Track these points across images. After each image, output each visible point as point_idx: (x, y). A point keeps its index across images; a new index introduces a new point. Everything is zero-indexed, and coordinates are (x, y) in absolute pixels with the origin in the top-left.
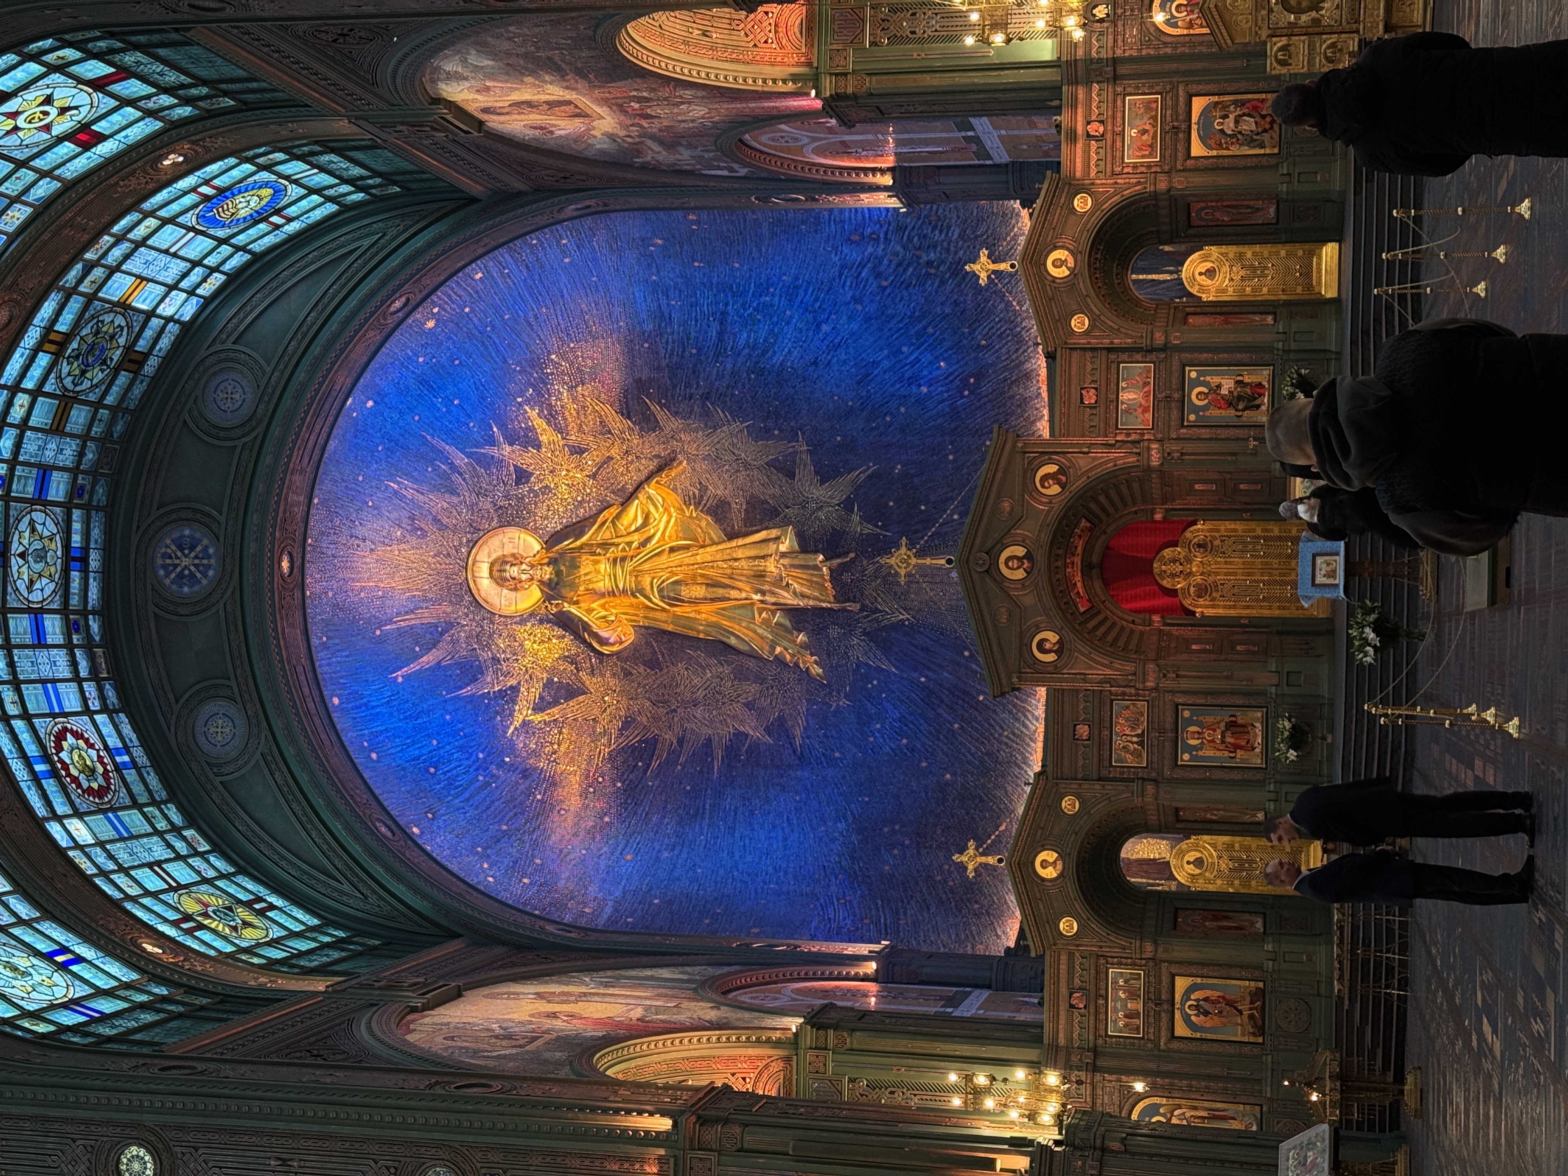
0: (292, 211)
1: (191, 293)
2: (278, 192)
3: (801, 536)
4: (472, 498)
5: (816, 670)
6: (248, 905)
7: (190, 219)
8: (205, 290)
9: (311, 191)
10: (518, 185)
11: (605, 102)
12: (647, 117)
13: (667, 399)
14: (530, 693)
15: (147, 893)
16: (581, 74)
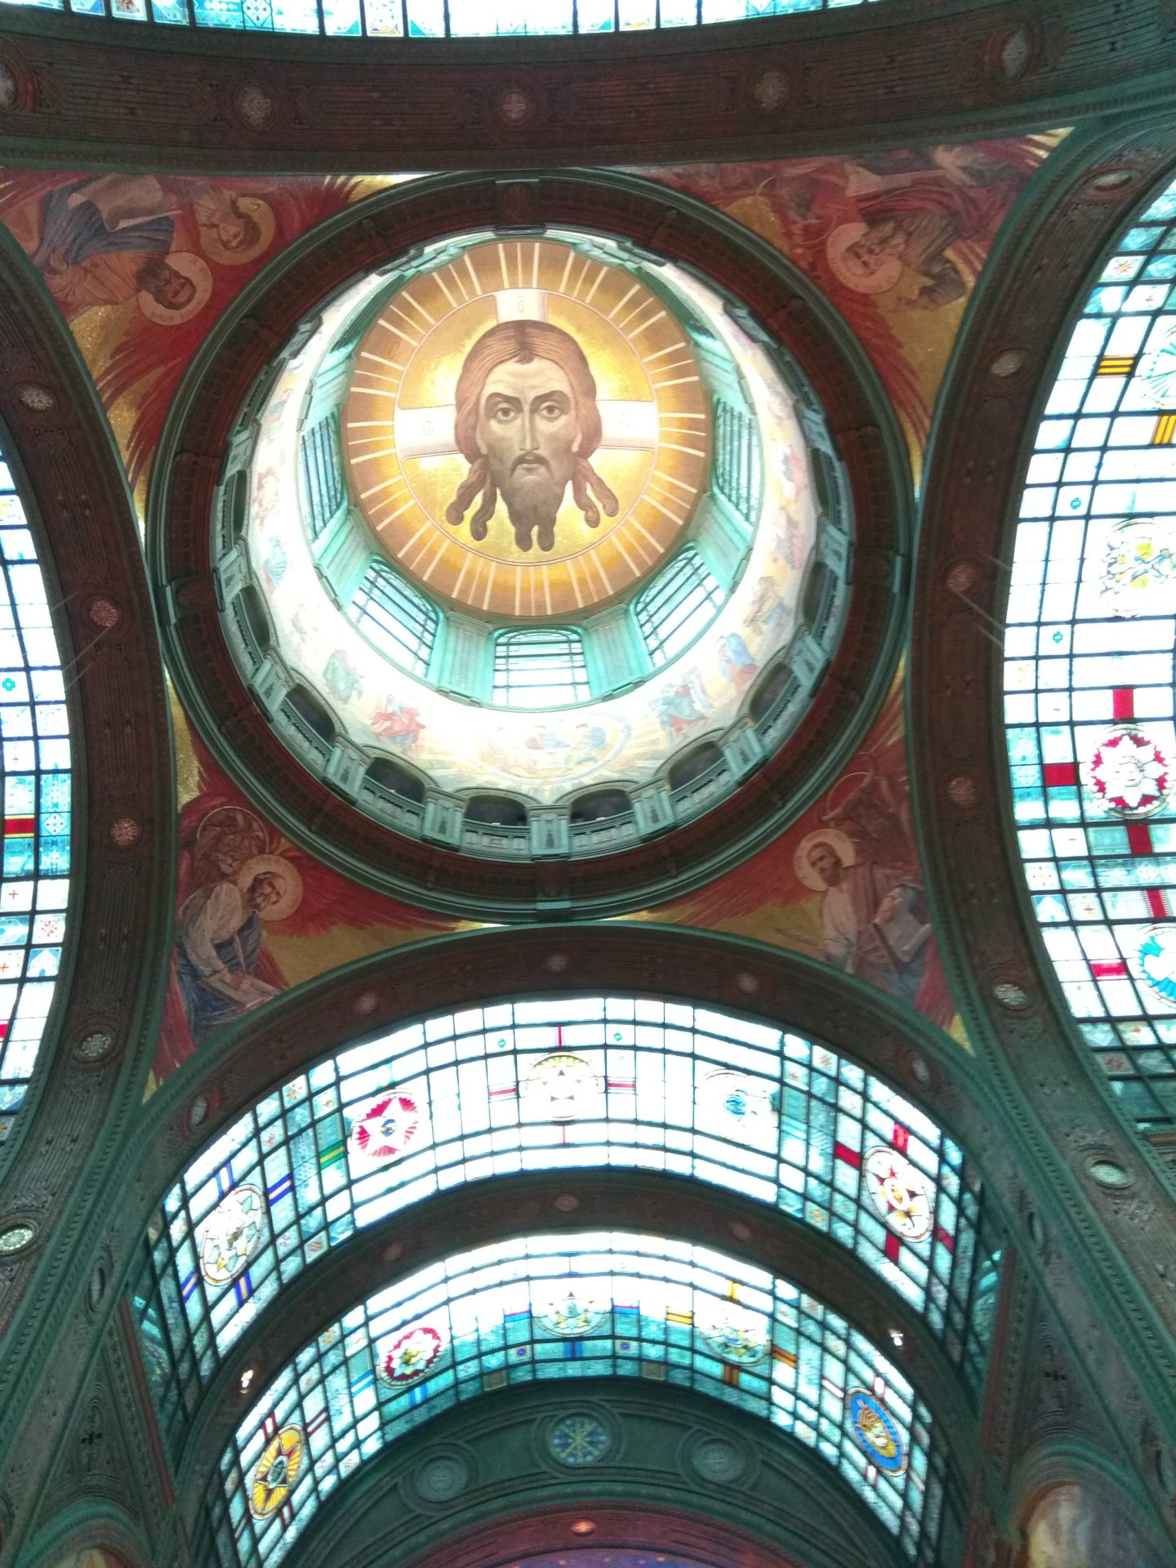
0: (883, 1485)
1: (796, 1416)
2: (895, 1462)
6: (287, 1501)
8: (800, 1430)
9: (904, 1495)
15: (302, 1397)
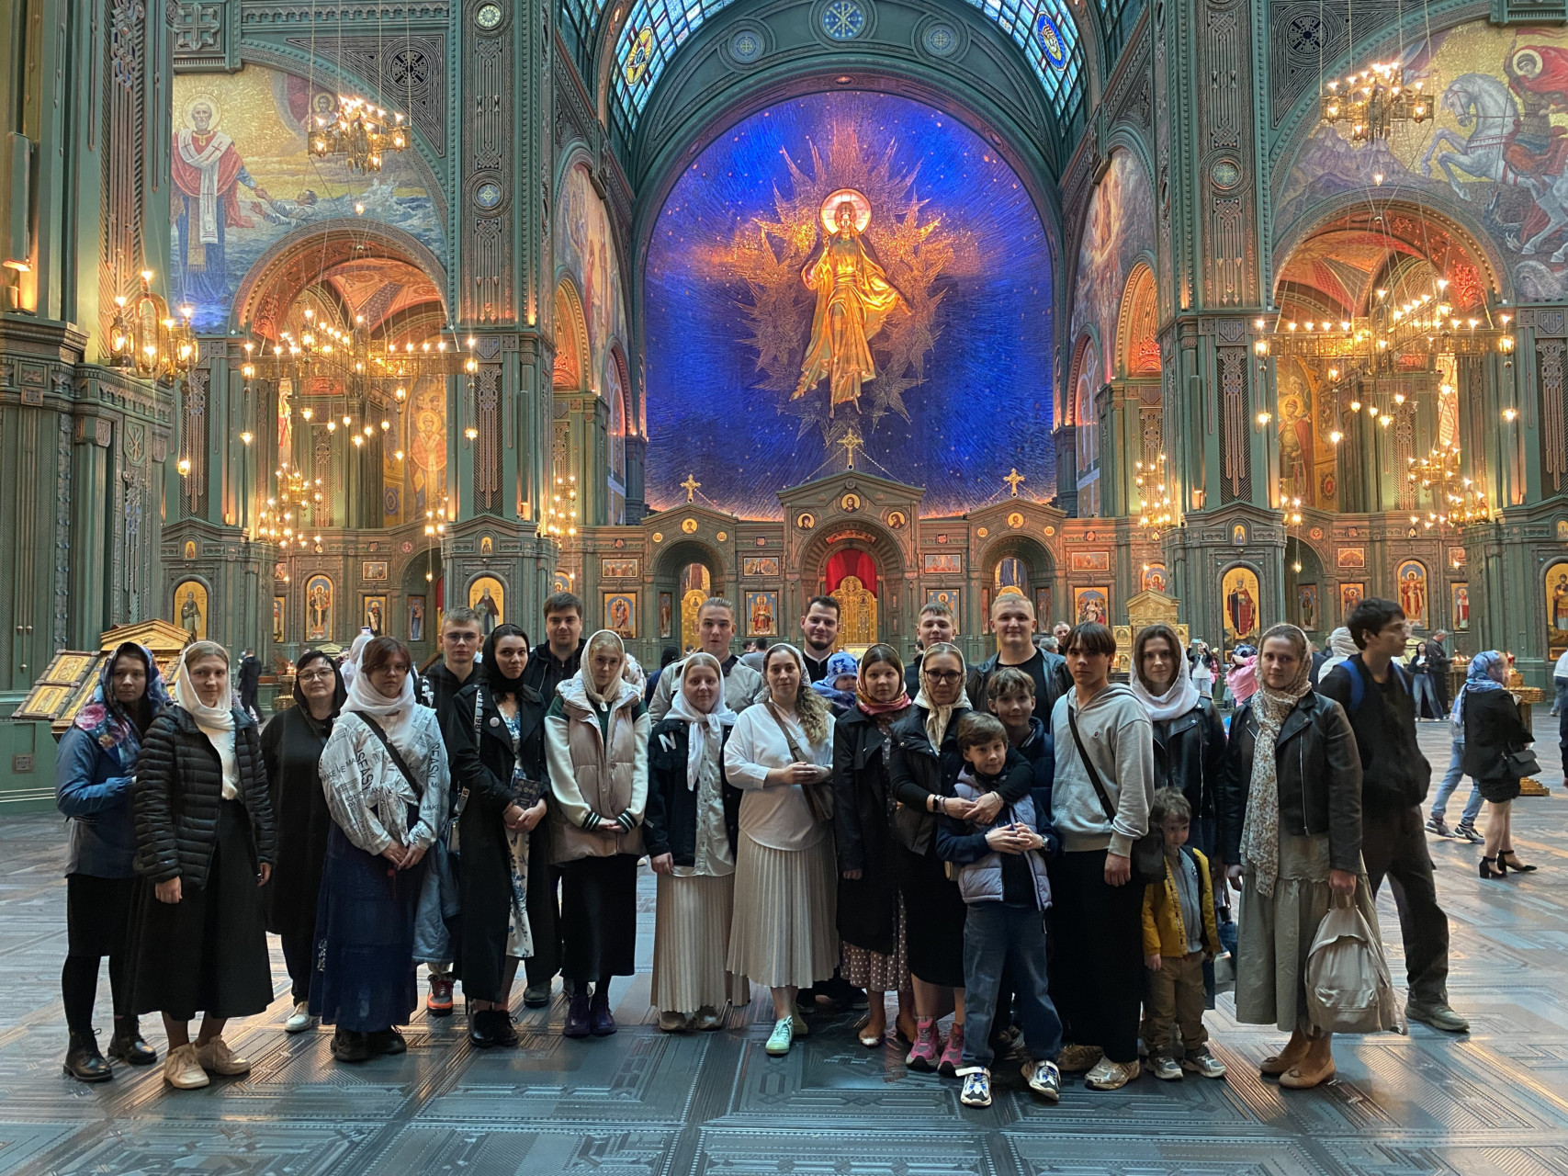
0: (1049, 72)
1: (1001, 13)
2: (1059, 63)
3: (871, 382)
4: (887, 188)
5: (796, 396)
6: (647, 70)
7: (1043, 9)
8: (1002, 22)
9: (1061, 84)
10: (1065, 206)
11: (1110, 256)
12: (1102, 282)
13: (948, 301)
14: (777, 230)
15: (649, 10)
16: (1125, 242)
